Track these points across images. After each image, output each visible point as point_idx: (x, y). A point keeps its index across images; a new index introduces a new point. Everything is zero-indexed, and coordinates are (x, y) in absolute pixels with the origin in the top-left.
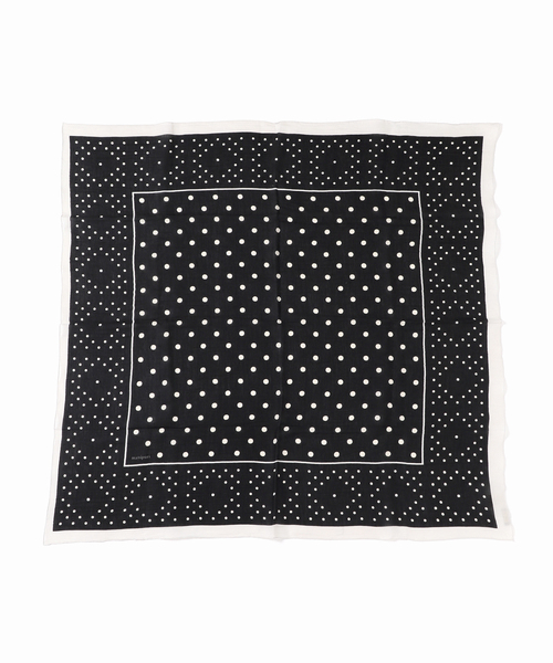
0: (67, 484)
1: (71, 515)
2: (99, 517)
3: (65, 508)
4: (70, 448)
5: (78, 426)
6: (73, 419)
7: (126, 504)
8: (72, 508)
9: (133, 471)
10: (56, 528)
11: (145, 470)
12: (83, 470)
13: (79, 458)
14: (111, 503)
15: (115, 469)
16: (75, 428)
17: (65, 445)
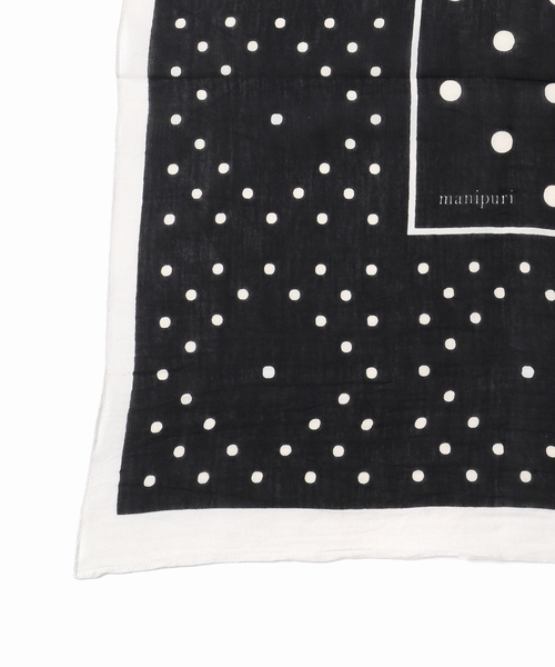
0: (177, 307)
1: (196, 439)
2: (314, 452)
3: (171, 412)
4: (184, 153)
5: (212, 60)
6: (193, 34)
7: (426, 398)
8: (199, 411)
9: (448, 255)
10: (132, 499)
11: (500, 255)
12: (243, 246)
13: (223, 194)
14: (361, 388)
15: (371, 243)
16: (202, 71)
17: (161, 145)
